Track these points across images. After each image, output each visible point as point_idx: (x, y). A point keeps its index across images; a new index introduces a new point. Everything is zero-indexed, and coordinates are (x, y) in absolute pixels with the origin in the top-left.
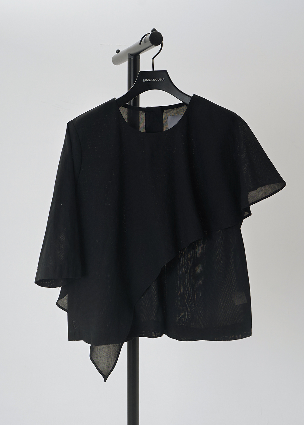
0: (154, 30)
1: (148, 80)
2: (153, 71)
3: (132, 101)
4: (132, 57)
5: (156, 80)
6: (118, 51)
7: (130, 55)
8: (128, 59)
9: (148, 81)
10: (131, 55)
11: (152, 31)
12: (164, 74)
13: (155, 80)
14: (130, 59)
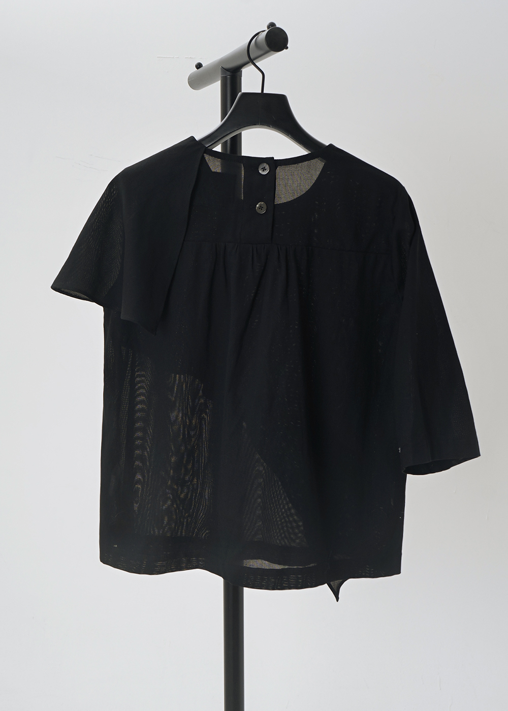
0: (272, 25)
4: (229, 73)
6: (199, 66)
7: (225, 70)
8: (222, 77)
10: (227, 70)
11: (268, 27)
14: (226, 77)
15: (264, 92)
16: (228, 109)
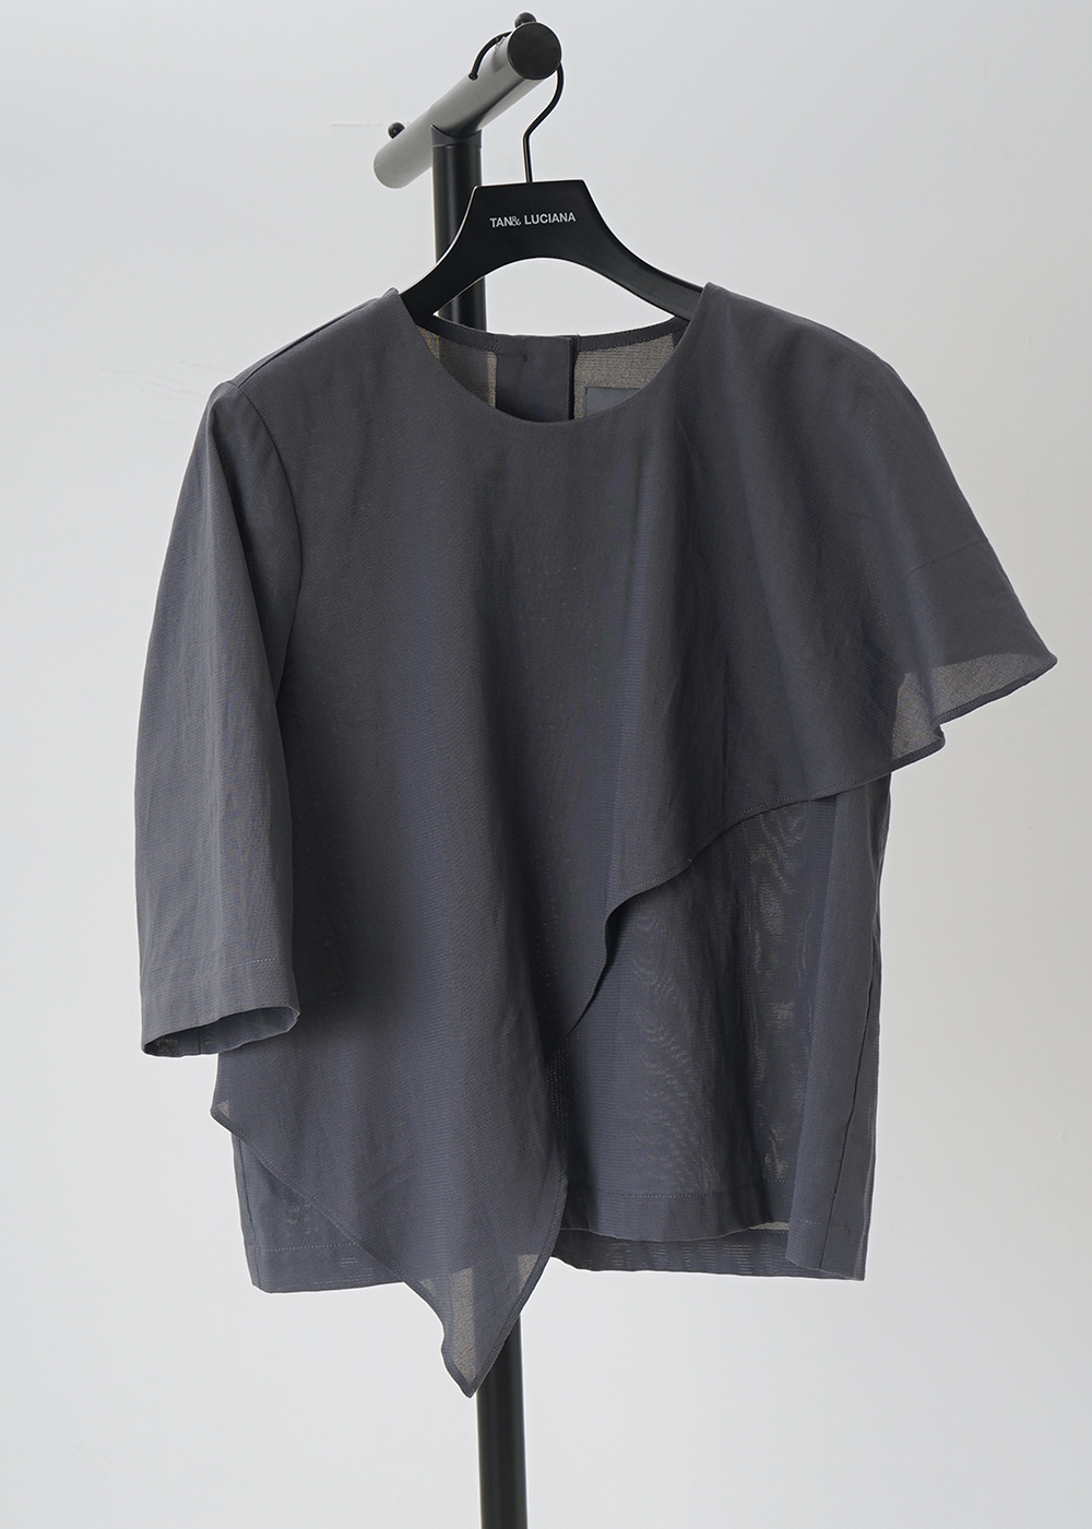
0: (526, 18)
1: (511, 221)
2: (530, 186)
3: (455, 300)
4: (450, 140)
5: (544, 219)
6: (396, 130)
7: (441, 133)
8: (436, 149)
9: (511, 224)
10: (445, 132)
11: (517, 25)
12: (574, 194)
13: (539, 219)
14: (443, 148)
15: (534, 181)
16: (452, 230)
